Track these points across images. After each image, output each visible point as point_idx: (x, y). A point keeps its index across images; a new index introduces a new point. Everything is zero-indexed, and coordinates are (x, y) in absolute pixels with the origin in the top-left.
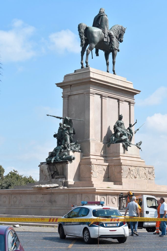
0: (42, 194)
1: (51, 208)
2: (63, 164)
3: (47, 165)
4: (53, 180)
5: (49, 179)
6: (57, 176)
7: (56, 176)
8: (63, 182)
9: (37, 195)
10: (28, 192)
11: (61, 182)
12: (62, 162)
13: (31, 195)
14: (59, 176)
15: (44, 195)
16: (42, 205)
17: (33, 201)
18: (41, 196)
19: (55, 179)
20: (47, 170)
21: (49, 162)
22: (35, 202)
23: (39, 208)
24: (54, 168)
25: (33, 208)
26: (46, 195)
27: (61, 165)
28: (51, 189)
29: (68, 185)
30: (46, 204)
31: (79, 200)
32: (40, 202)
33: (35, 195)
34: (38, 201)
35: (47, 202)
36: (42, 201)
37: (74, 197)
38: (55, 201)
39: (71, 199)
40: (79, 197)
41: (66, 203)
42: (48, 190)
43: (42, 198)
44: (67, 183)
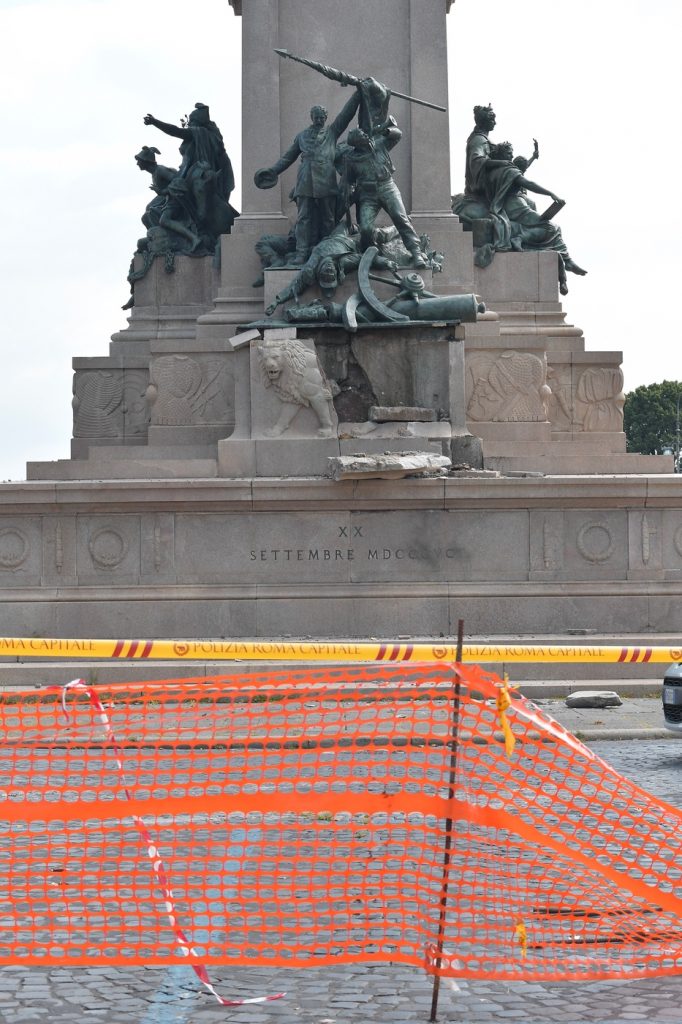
0: (352, 511)
1: (447, 593)
2: (414, 342)
3: (311, 341)
4: (363, 430)
5: (330, 422)
6: (389, 409)
7: (377, 408)
8: (444, 441)
9: (309, 517)
10: (249, 498)
11: (431, 440)
12: (409, 327)
13: (250, 517)
14: (398, 409)
15: (359, 517)
16: (353, 576)
17: (269, 555)
18: (344, 520)
19: (369, 425)
20: (317, 371)
21: (313, 325)
22: (294, 554)
23: (348, 594)
24: (340, 359)
25: (298, 594)
26: (380, 514)
27: (394, 348)
28: (442, 483)
29: (479, 458)
30: (385, 567)
31: (646, 541)
32: (333, 555)
33: (287, 517)
34: (317, 552)
35: (393, 557)
36: (347, 552)
37: (603, 525)
38: (455, 552)
39: (581, 540)
40: (645, 523)
41: (547, 559)
42: (418, 486)
43: (345, 531)
44: (473, 446)
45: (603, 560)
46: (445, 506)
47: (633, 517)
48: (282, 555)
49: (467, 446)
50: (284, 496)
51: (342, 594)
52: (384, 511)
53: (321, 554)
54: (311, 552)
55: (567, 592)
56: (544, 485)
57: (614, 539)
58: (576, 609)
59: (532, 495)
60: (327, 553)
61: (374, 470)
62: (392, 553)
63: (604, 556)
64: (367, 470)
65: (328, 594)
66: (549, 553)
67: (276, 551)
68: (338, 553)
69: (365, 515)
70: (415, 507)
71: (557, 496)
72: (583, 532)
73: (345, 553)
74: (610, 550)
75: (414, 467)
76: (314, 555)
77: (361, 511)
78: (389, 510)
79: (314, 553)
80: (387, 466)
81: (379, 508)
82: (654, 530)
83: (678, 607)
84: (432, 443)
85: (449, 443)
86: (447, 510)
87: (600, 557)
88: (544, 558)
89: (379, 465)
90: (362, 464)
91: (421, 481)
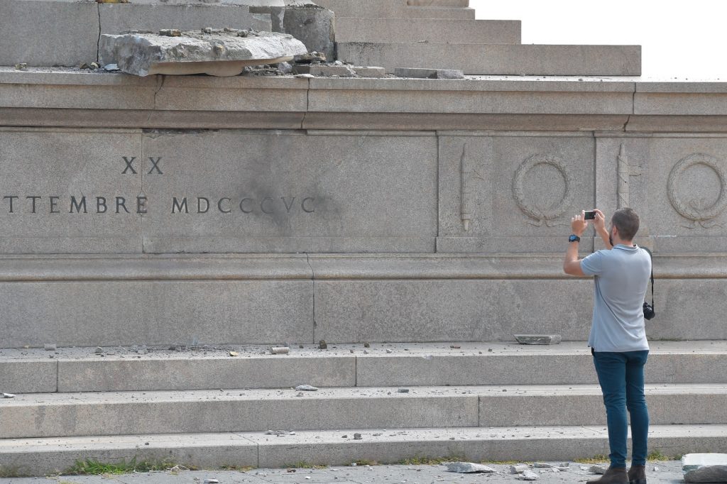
0: (146, 130)
1: (309, 272)
8: (274, 13)
9: (71, 138)
15: (156, 140)
16: (147, 242)
18: (133, 144)
22: (43, 204)
23: (145, 273)
25: (58, 274)
26: (193, 136)
28: (304, 85)
29: (329, 44)
30: (199, 226)
31: (625, 187)
32: (112, 206)
33: (31, 138)
34: (84, 199)
35: (214, 209)
36: (135, 201)
37: (557, 160)
38: (318, 203)
39: (519, 184)
40: (624, 158)
41: (466, 217)
42: (263, 89)
43: (134, 165)
44: (320, 23)
45: (555, 218)
46: (302, 123)
47: (603, 146)
48: (22, 204)
49: (309, 22)
50: (34, 99)
51: (134, 273)
52: (198, 130)
53: (91, 204)
54: (73, 199)
55: (504, 272)
56: (469, 92)
57: (572, 184)
58: (520, 302)
59: (449, 108)
60: (101, 201)
61: (208, 59)
62: (212, 203)
63: (557, 212)
64: (199, 58)
65: (111, 274)
66: (470, 205)
67: (11, 197)
68: (120, 203)
69: (168, 137)
70: (251, 126)
71: (489, 110)
72: (523, 171)
73: (132, 204)
74: (567, 202)
75: (266, 57)
76: (78, 204)
77: (160, 129)
78: (207, 129)
79: (79, 201)
80: (229, 53)
81: (193, 125)
82: (638, 170)
83: (680, 299)
84: (256, 17)
85: (281, 17)
86: (304, 131)
87: (549, 214)
88: (461, 214)
89: (216, 50)
90: (191, 49)
91: (272, 80)
